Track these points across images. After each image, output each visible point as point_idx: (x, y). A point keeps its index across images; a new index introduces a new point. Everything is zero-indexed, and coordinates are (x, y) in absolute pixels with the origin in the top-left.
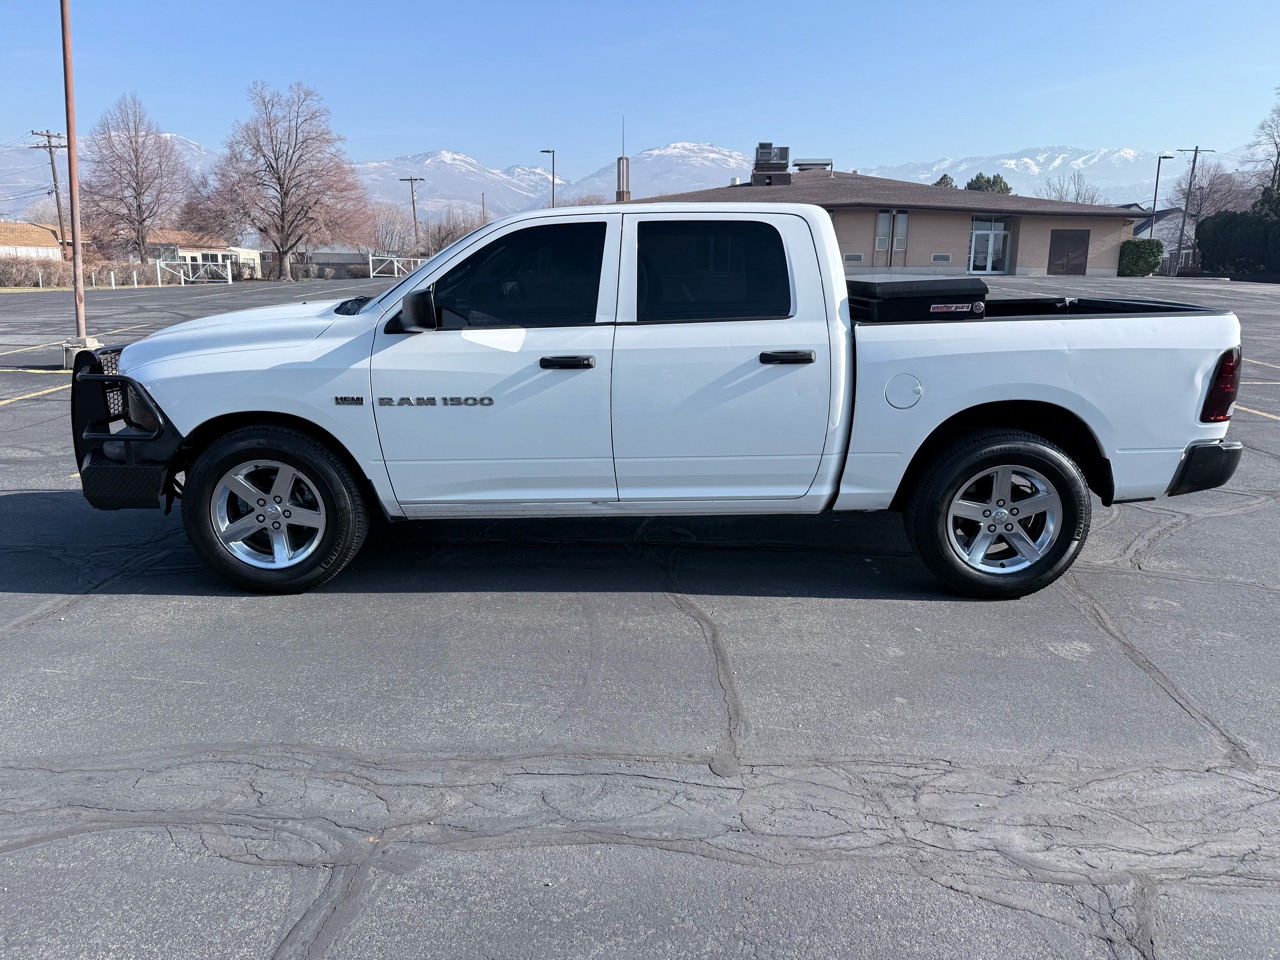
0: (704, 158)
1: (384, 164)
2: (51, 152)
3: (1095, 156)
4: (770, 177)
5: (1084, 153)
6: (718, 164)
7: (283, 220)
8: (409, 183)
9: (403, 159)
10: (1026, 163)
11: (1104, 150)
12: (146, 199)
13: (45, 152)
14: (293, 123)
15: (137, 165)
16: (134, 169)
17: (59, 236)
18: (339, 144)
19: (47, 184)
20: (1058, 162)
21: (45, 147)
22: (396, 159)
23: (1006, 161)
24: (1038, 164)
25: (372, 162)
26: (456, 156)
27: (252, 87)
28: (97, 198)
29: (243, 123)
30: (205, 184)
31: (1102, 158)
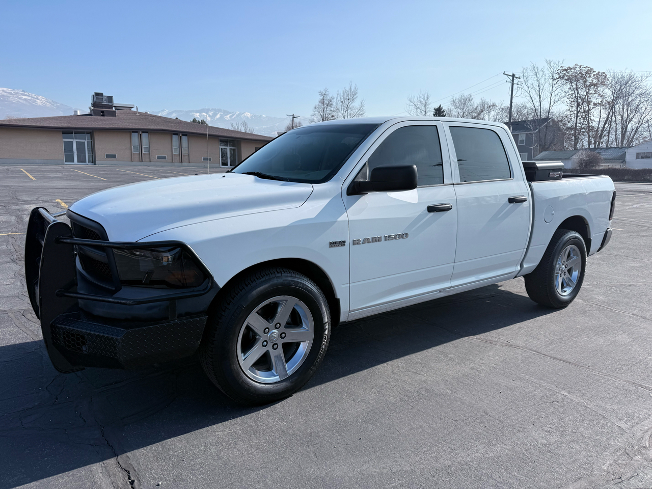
0: (19, 98)
3: (234, 115)
4: (103, 112)
5: (230, 113)
6: (29, 102)
10: (204, 115)
11: (238, 112)
20: (218, 116)
23: (195, 113)
24: (210, 116)
31: (237, 116)
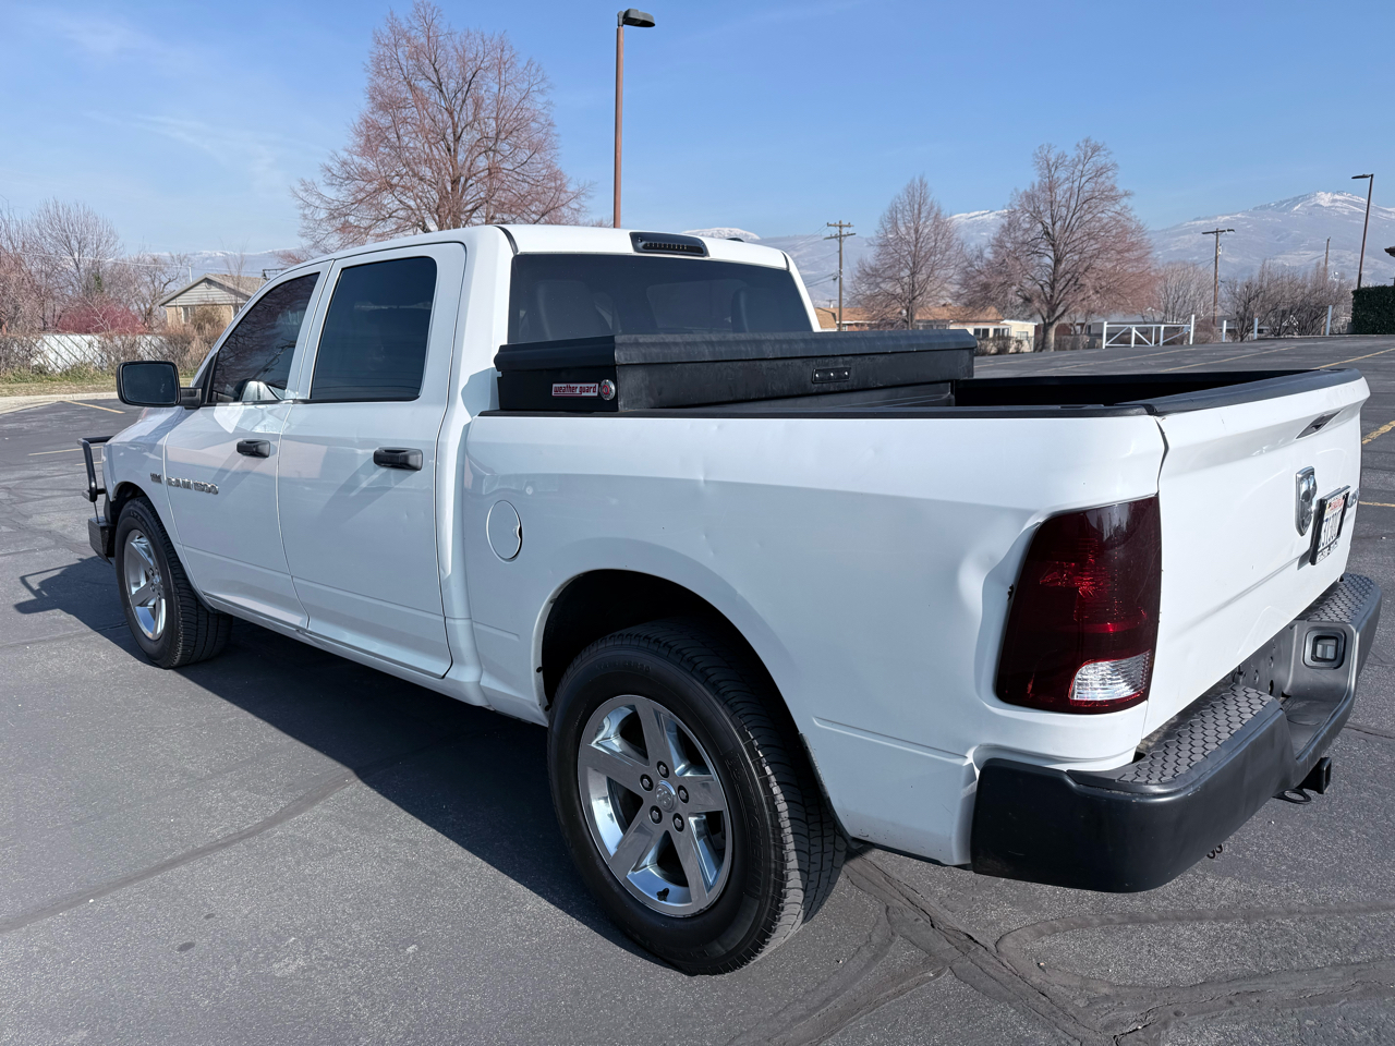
1: (1239, 216)
2: (840, 241)
7: (1053, 288)
8: (1214, 236)
9: (1263, 208)
12: (921, 277)
13: (836, 242)
14: (1076, 184)
15: (916, 246)
16: (913, 248)
17: (837, 318)
18: (1124, 201)
19: (834, 271)
21: (836, 237)
22: (1255, 209)
25: (1223, 215)
26: (1337, 197)
27: (1038, 152)
28: (879, 280)
29: (1021, 191)
30: (980, 256)
